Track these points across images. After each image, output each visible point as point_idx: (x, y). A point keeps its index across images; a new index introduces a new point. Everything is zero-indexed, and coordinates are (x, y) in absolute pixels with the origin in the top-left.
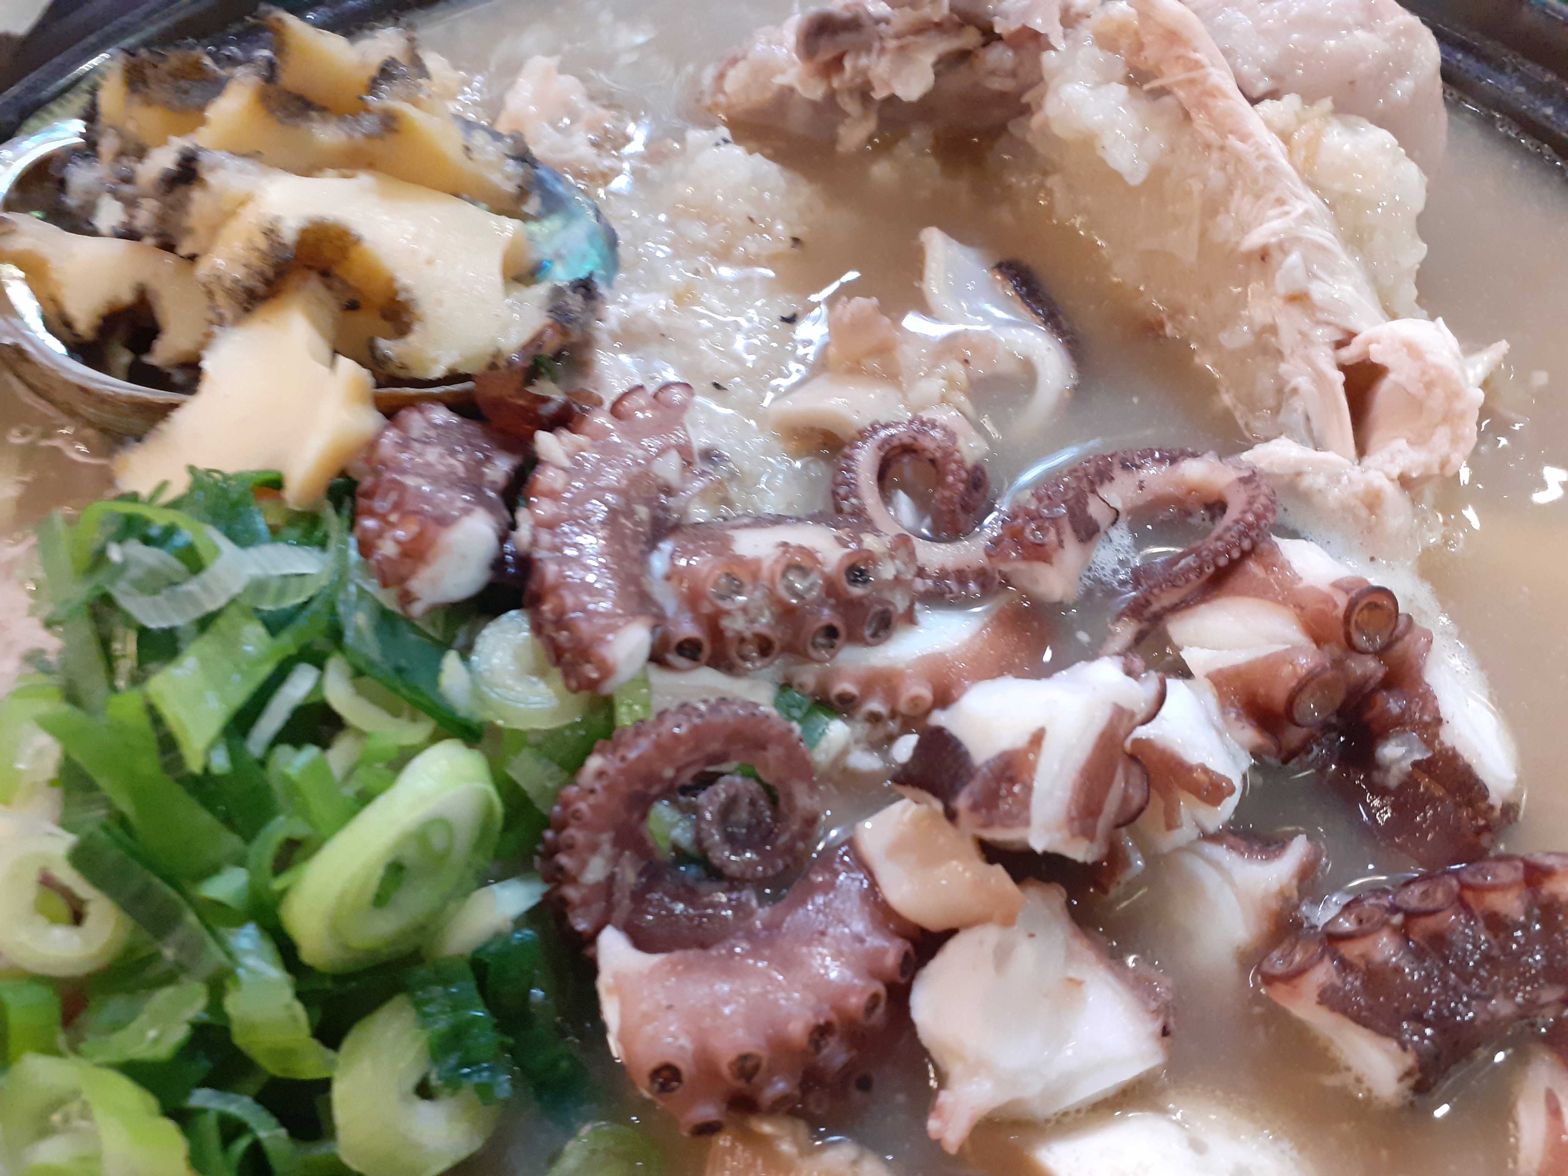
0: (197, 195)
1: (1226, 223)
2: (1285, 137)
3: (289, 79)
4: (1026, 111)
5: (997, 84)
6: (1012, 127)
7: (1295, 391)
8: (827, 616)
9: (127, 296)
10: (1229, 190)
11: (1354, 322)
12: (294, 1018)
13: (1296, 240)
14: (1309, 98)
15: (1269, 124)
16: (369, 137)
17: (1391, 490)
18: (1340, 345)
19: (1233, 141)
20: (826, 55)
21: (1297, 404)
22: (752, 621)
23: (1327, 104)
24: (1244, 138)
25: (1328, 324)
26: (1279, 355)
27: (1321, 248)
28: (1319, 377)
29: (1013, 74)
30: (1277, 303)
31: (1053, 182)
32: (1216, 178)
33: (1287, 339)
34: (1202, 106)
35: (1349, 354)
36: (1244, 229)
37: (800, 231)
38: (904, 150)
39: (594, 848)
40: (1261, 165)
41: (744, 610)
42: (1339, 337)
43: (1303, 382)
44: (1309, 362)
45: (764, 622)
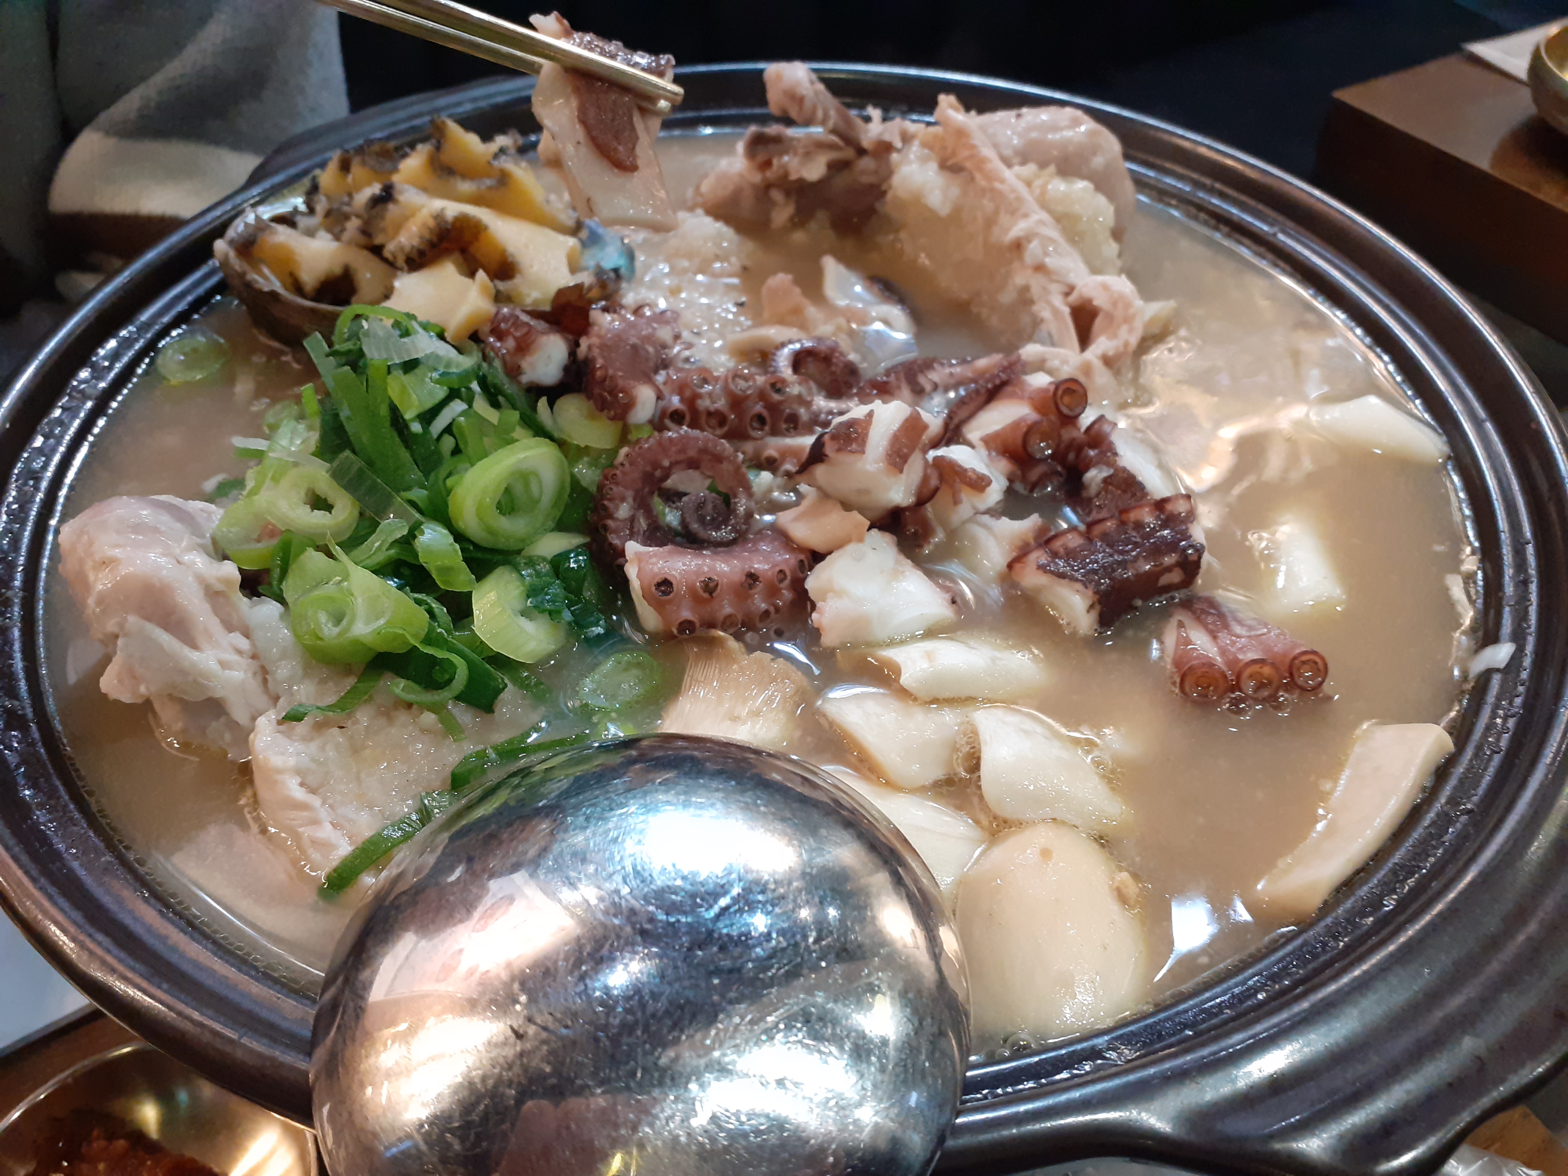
0: (391, 206)
1: (996, 231)
2: (1029, 184)
3: (445, 157)
4: (884, 193)
5: (866, 179)
6: (878, 206)
7: (1042, 321)
8: (759, 408)
9: (338, 270)
10: (997, 212)
11: (1073, 278)
12: (455, 550)
13: (1036, 235)
14: (1043, 165)
15: (1018, 177)
16: (490, 188)
17: (1098, 364)
18: (1067, 294)
19: (997, 185)
20: (761, 158)
21: (1044, 327)
22: (713, 402)
23: (1052, 168)
24: (1003, 181)
25: (1058, 282)
26: (1031, 302)
27: (1051, 240)
28: (1056, 312)
29: (876, 172)
30: (1029, 272)
31: (903, 235)
32: (987, 204)
33: (1035, 291)
34: (980, 170)
35: (1073, 298)
36: (1007, 230)
37: (748, 263)
38: (813, 225)
39: (623, 499)
40: (1012, 196)
41: (710, 394)
42: (1066, 290)
43: (1046, 314)
44: (1049, 303)
45: (721, 404)
